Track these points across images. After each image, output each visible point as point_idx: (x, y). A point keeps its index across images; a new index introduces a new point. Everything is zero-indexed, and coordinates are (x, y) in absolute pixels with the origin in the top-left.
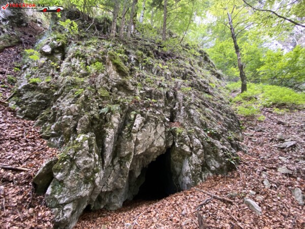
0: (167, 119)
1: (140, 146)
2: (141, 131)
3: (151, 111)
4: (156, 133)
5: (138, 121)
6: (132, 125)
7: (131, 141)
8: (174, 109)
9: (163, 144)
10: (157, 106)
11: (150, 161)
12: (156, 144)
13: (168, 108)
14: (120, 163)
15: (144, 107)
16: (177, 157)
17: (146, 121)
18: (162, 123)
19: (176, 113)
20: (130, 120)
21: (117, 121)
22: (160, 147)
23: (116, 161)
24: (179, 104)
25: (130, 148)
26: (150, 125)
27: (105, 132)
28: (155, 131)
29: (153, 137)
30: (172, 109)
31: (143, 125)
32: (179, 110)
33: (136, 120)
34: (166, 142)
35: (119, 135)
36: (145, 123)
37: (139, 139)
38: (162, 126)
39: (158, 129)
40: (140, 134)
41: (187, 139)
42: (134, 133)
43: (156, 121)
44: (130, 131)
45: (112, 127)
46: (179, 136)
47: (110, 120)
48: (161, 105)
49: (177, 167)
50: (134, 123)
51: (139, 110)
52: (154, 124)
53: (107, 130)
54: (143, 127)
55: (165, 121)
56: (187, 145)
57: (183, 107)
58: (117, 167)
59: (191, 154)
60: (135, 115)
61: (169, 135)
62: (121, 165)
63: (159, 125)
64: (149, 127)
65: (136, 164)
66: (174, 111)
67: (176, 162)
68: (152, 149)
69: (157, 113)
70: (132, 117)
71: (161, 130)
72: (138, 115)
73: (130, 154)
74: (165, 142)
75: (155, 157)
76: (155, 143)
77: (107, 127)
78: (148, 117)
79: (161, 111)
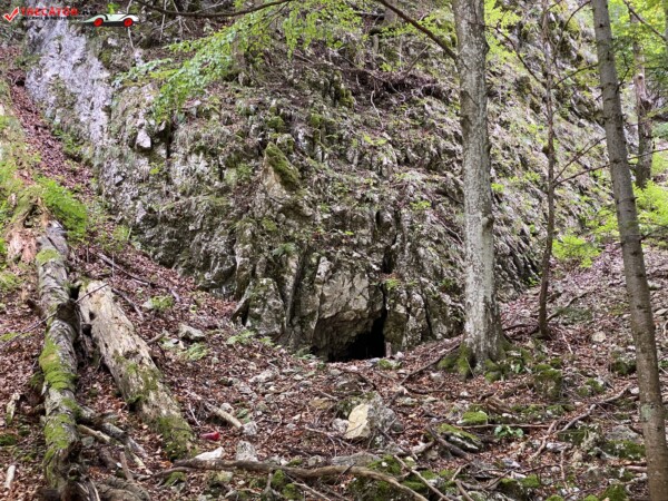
0: (374, 267)
3: (343, 253)
4: (352, 289)
5: (324, 267)
6: (315, 273)
7: (314, 294)
8: (393, 247)
9: (364, 307)
10: (355, 242)
12: (354, 306)
13: (380, 245)
14: (301, 324)
15: (331, 245)
16: (392, 333)
17: (336, 267)
18: (363, 273)
19: (396, 257)
20: (311, 266)
21: (295, 266)
22: (357, 311)
23: (295, 322)
24: (403, 238)
25: (312, 305)
26: (343, 275)
27: (283, 278)
28: (350, 285)
29: (347, 294)
30: (388, 248)
31: (330, 274)
32: (402, 250)
33: (320, 266)
37: (326, 294)
38: (362, 277)
40: (327, 288)
41: (404, 295)
42: (319, 283)
43: (354, 269)
44: (312, 281)
45: (290, 272)
46: (391, 293)
47: (287, 263)
48: (365, 241)
50: (317, 269)
51: (324, 251)
52: (348, 273)
53: (286, 276)
54: (331, 277)
55: (369, 269)
56: (401, 304)
57: (409, 244)
58: (298, 328)
59: (408, 317)
60: (318, 259)
61: (376, 294)
63: (358, 276)
64: (340, 278)
68: (347, 315)
69: (355, 254)
70: (314, 260)
71: (362, 284)
72: (323, 258)
74: (368, 306)
76: (350, 304)
78: (339, 261)
79: (364, 252)
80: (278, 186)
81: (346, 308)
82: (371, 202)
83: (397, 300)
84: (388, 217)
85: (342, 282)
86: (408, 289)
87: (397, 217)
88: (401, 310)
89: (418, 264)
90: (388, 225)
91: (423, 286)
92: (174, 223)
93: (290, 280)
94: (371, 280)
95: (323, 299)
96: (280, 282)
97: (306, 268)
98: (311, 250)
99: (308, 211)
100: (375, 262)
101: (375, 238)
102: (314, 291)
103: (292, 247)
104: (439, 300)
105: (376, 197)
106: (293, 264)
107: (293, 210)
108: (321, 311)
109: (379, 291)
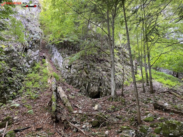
5: (91, 85)
15: (93, 82)
17: (93, 85)
22: (96, 91)
24: (103, 81)
63: (96, 86)
66: (101, 83)
79: (97, 83)
80: (85, 74)
81: (95, 91)
82: (98, 76)
83: (102, 90)
84: (101, 78)
85: (94, 87)
86: (103, 88)
87: (102, 78)
88: (102, 91)
89: (105, 85)
90: (101, 79)
91: (105, 88)
92: (71, 79)
93: (87, 87)
94: (98, 87)
95: (91, 89)
96: (85, 87)
97: (89, 85)
98: (90, 83)
99: (90, 77)
100: (99, 84)
101: (99, 81)
102: (90, 88)
103: (87, 82)
104: (108, 90)
105: (99, 75)
106: (87, 84)
107: (87, 77)
108: (91, 91)
109: (99, 89)
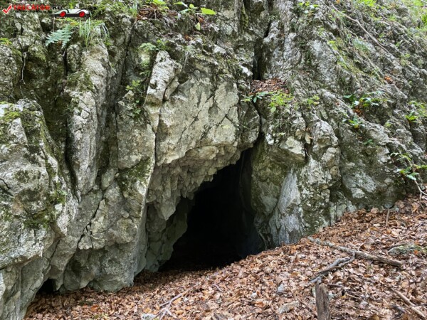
0: (245, 70)
1: (172, 141)
2: (173, 102)
3: (198, 45)
4: (213, 109)
5: (163, 72)
6: (146, 83)
7: (144, 127)
8: (267, 40)
9: (231, 138)
10: (216, 29)
11: (200, 181)
12: (216, 137)
13: (248, 37)
14: (121, 182)
15: (177, 30)
16: (268, 170)
17: (186, 72)
18: (230, 81)
19: (269, 55)
20: (138, 69)
21: (100, 69)
22: (224, 146)
23: (107, 179)
24: (281, 27)
25: (142, 145)
26: (198, 85)
27: (68, 99)
28: (210, 103)
29: (204, 118)
30: (259, 41)
31: (176, 84)
32: (281, 45)
33: (156, 69)
34: (241, 133)
35: (110, 111)
36: (183, 78)
37: (168, 123)
38: (229, 88)
39: (219, 96)
40: (169, 110)
41: (299, 121)
42: (153, 104)
43: (215, 75)
44: (140, 99)
45: (87, 85)
46: (276, 115)
47: (80, 64)
48: (229, 30)
49: (266, 195)
50: (150, 77)
51: (164, 41)
52: (207, 81)
53: (74, 93)
54: (176, 91)
55: (238, 74)
56: (296, 138)
57: (292, 35)
58: (113, 193)
59: (306, 160)
60: (153, 55)
61: (249, 115)
62: (123, 189)
63: (222, 87)
64: (193, 91)
65: (164, 190)
66: (266, 47)
67: (265, 184)
68: (204, 152)
69: (217, 49)
70: (145, 58)
71: (227, 100)
72: (162, 54)
73: (145, 161)
74: (237, 134)
75: (212, 172)
76: (210, 136)
77: (72, 85)
78: (191, 60)
81: (203, 141)
85: (195, 95)
88: (297, 149)
90: (259, 8)
94: (241, 92)
95: (162, 133)
97: (129, 74)
101: (242, 26)
